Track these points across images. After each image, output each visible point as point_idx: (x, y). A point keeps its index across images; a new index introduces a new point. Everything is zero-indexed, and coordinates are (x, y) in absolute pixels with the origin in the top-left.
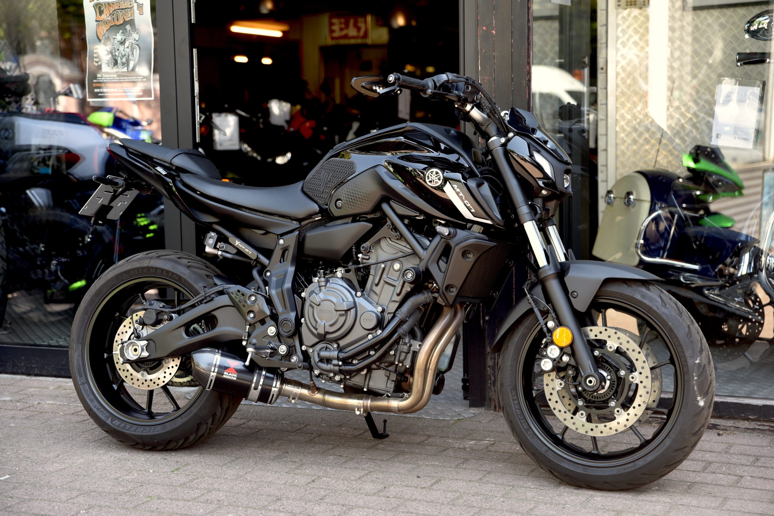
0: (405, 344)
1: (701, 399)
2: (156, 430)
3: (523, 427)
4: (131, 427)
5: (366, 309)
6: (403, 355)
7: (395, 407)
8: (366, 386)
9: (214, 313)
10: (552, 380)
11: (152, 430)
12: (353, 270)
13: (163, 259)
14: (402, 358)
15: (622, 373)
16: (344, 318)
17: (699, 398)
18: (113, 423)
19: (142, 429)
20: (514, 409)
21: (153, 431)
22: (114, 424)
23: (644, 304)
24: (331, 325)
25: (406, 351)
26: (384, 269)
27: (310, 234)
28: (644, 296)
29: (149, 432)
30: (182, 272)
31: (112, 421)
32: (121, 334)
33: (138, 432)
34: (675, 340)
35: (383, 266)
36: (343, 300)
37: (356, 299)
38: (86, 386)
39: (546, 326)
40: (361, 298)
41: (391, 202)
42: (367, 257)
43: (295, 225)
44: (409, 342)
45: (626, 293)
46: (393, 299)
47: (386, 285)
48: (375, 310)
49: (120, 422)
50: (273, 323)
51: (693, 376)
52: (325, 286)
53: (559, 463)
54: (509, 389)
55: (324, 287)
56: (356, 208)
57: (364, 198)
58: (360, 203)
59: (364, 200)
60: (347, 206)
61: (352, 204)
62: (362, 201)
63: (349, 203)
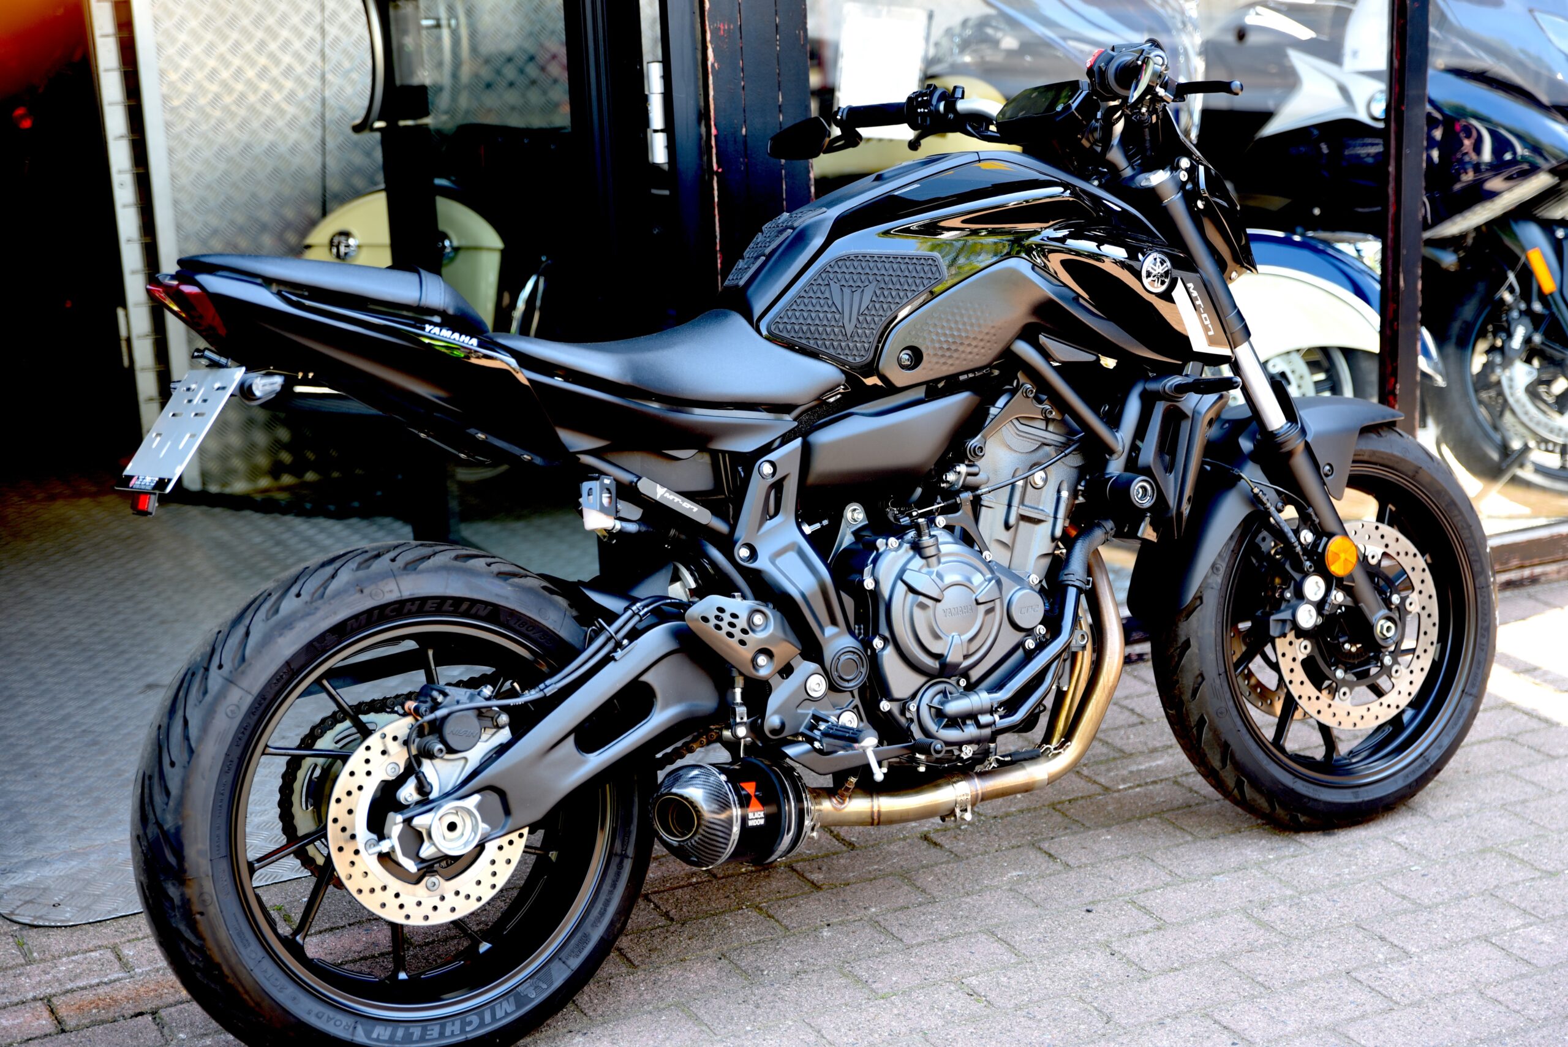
2: (499, 1014)
4: (424, 1029)
7: (1042, 781)
11: (488, 1018)
13: (428, 570)
18: (374, 1035)
19: (458, 1023)
21: (494, 1019)
22: (377, 1040)
24: (974, 638)
27: (824, 437)
29: (482, 1024)
30: (497, 595)
31: (368, 1034)
32: (344, 797)
33: (453, 1034)
36: (985, 577)
37: (993, 569)
40: (993, 564)
41: (1043, 339)
42: (976, 470)
43: (788, 422)
46: (1039, 552)
47: (1022, 523)
49: (389, 1030)
50: (813, 666)
55: (934, 558)
56: (957, 362)
57: (980, 337)
58: (969, 349)
59: (982, 340)
60: (935, 360)
61: (948, 354)
62: (974, 343)
63: (940, 353)
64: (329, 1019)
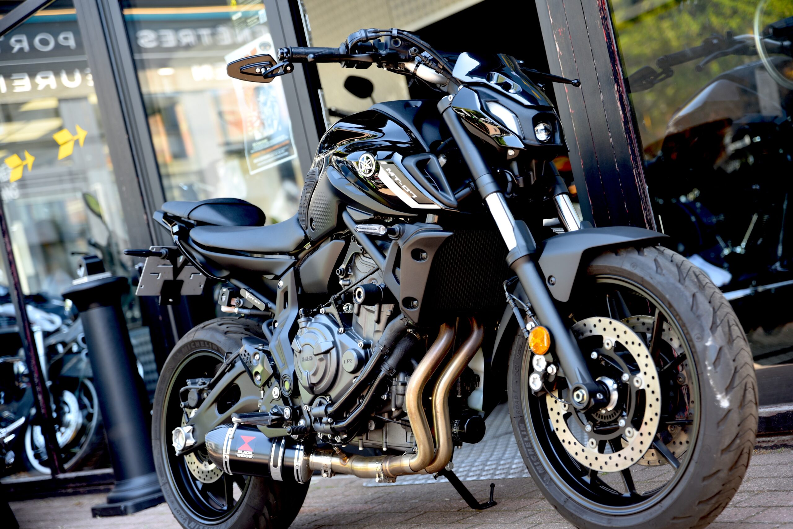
1: (723, 397)
3: (537, 471)
5: (347, 346)
7: (407, 467)
8: (384, 445)
9: (236, 382)
10: (556, 401)
14: (400, 401)
15: (626, 377)
16: (324, 363)
17: (719, 397)
18: (190, 525)
20: (525, 449)
23: (636, 275)
25: (400, 392)
27: (304, 266)
28: (634, 265)
30: (217, 341)
34: (678, 318)
37: (338, 337)
38: (167, 485)
40: (344, 335)
41: (347, 209)
42: (348, 283)
43: (291, 260)
48: (357, 347)
49: (195, 524)
50: (276, 382)
51: (705, 366)
52: (306, 327)
53: (580, 516)
54: (516, 422)
57: (325, 210)
58: (325, 217)
60: (318, 224)
61: (320, 220)
64: (181, 514)
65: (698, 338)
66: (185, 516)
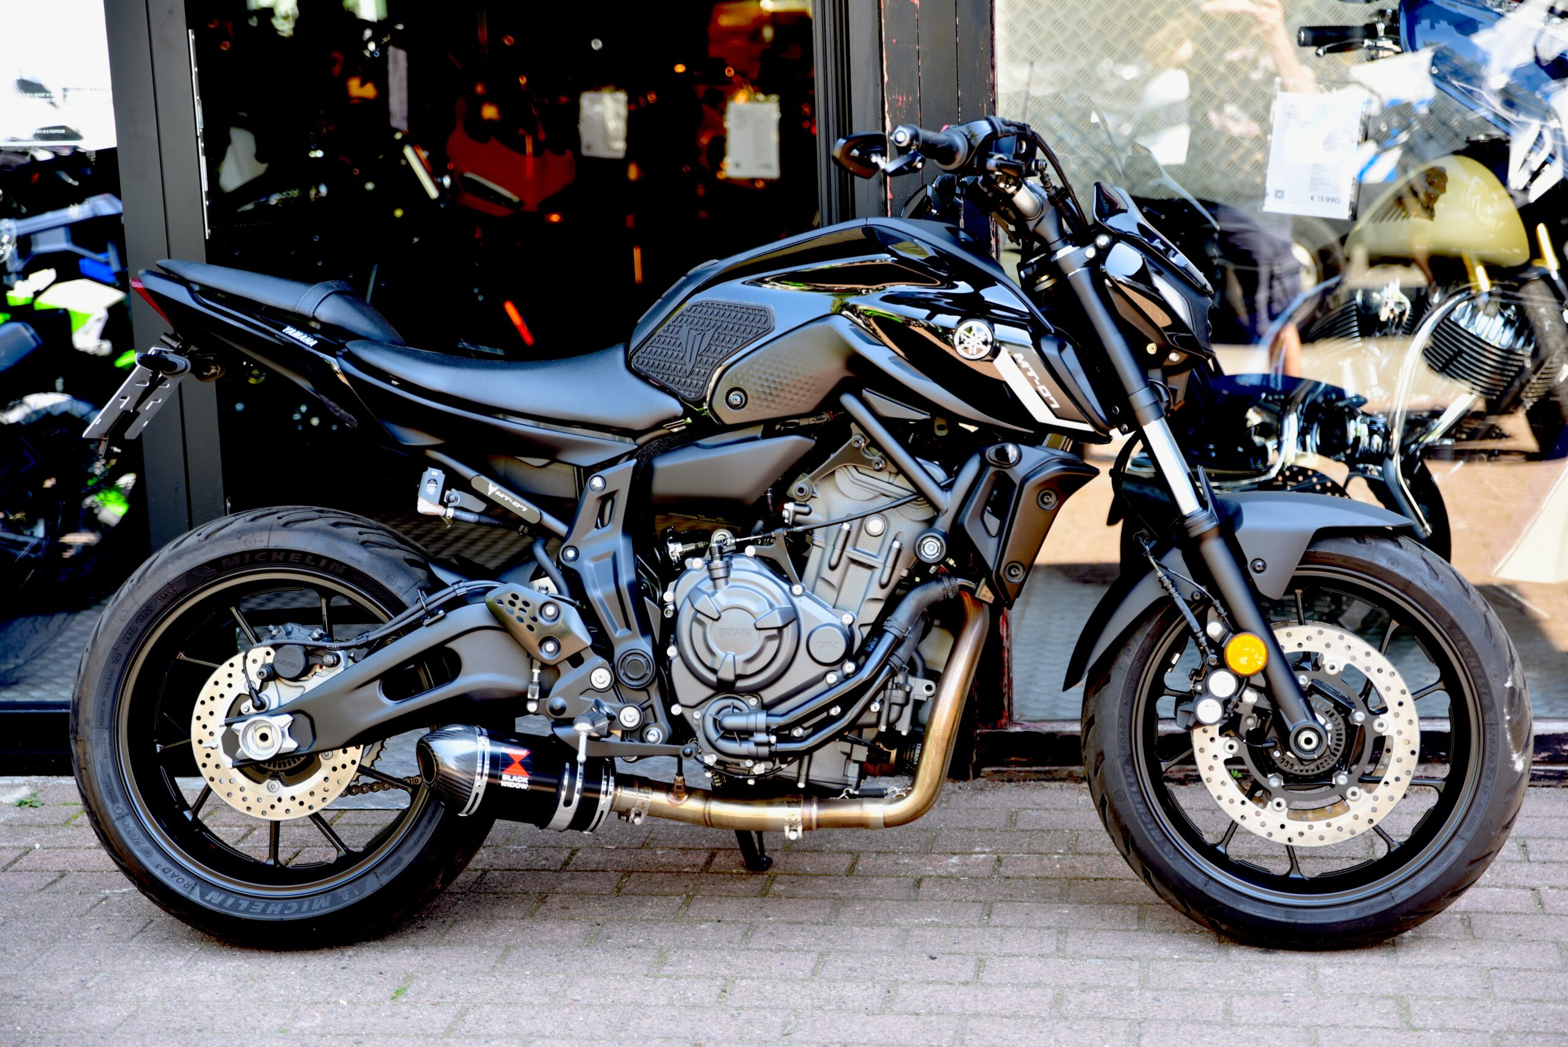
0: (898, 687)
1: (1519, 757)
2: (315, 906)
3: (1153, 837)
4: (252, 903)
5: (818, 620)
6: (895, 710)
7: (877, 820)
8: (803, 778)
9: (452, 645)
10: (1212, 739)
11: (305, 907)
12: (782, 539)
13: (299, 530)
14: (893, 716)
15: (1359, 717)
16: (776, 643)
17: (1515, 756)
18: (208, 898)
19: (280, 906)
20: (1132, 804)
21: (309, 909)
22: (209, 902)
23: (1397, 576)
24: (749, 661)
25: (900, 700)
26: (849, 533)
27: (662, 464)
28: (1394, 560)
29: (299, 911)
30: (351, 558)
31: (203, 895)
32: (208, 701)
33: (272, 913)
34: (1462, 644)
35: (846, 526)
36: (771, 606)
37: (796, 600)
38: (130, 822)
39: (1205, 634)
40: (804, 598)
41: (866, 394)
42: (806, 510)
43: (628, 445)
44: (906, 681)
45: (1358, 556)
46: (870, 595)
47: (853, 567)
48: (837, 622)
49: (222, 897)
51: (1503, 715)
52: (727, 577)
53: (1234, 906)
54: (1118, 763)
55: (722, 581)
56: (779, 407)
57: (799, 385)
58: (789, 396)
59: (801, 388)
60: (758, 402)
61: (770, 398)
62: (794, 391)
63: (763, 396)
64: (174, 875)
65: (1495, 676)
66: (188, 880)
